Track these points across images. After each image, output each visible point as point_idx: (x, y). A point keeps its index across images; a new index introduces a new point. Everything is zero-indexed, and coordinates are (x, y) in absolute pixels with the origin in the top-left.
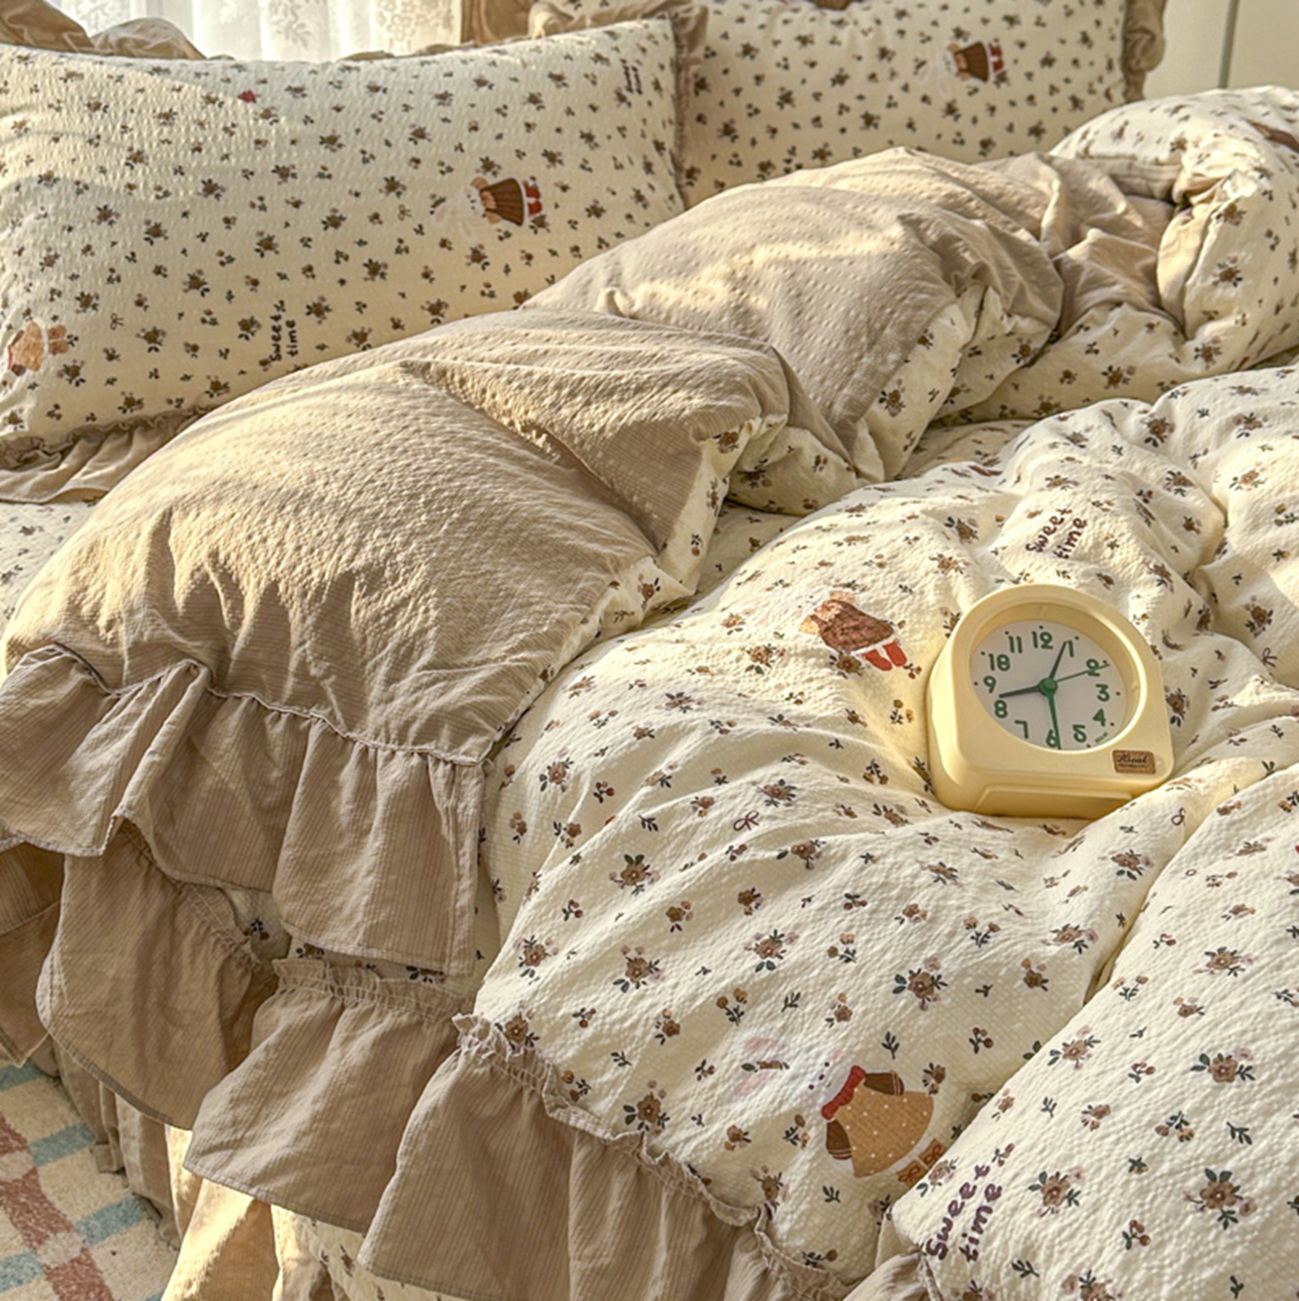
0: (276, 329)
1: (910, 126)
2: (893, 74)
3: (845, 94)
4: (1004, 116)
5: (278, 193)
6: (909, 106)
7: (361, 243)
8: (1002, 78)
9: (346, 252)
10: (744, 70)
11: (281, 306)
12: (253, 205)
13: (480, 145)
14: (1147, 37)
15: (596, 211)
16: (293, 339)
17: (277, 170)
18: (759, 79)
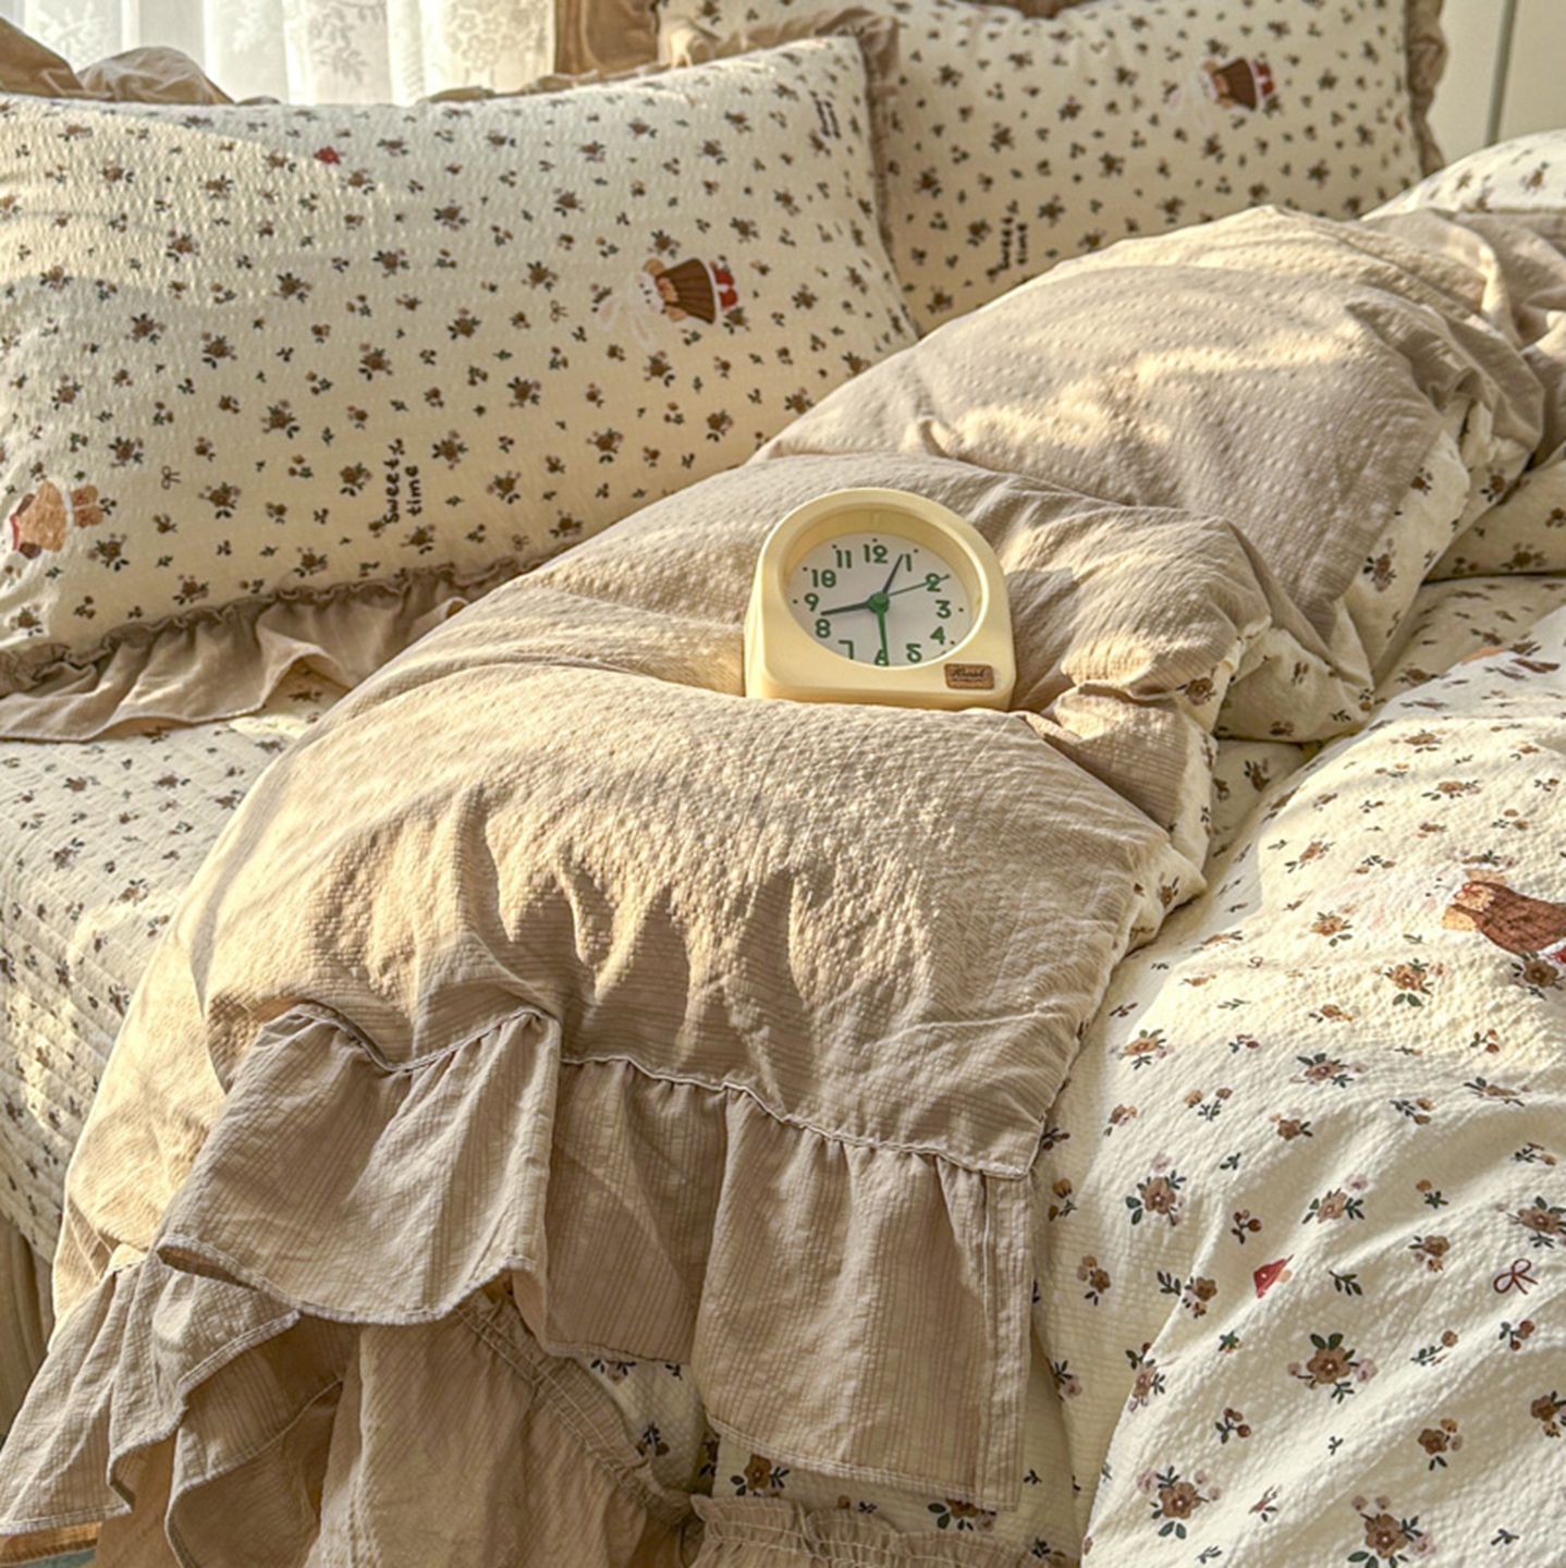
0: (393, 479)
1: (1163, 170)
2: (1137, 103)
3: (1078, 130)
4: (1279, 153)
5: (384, 290)
6: (1160, 144)
7: (503, 355)
8: (1273, 105)
9: (484, 369)
10: (945, 102)
11: (398, 447)
12: (352, 308)
13: (649, 215)
14: (1434, 48)
15: (805, 300)
16: (415, 491)
17: (380, 257)
18: (965, 113)
